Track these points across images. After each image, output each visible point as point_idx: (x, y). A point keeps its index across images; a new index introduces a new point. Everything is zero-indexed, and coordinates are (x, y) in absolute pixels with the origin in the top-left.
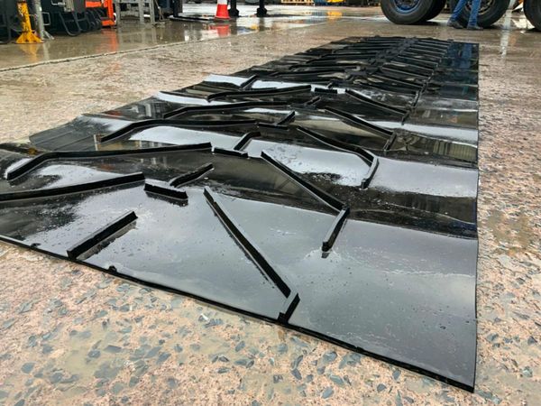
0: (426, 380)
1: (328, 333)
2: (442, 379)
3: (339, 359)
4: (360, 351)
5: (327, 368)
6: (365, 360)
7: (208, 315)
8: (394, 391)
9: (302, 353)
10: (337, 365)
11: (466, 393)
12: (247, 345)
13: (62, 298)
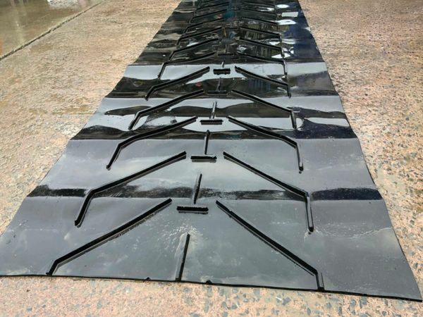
0: (400, 301)
1: (346, 290)
2: (407, 299)
3: (358, 303)
4: (366, 295)
5: (356, 311)
6: (369, 299)
7: (280, 297)
8: (390, 313)
9: (340, 306)
10: (359, 307)
11: (419, 303)
12: (311, 310)
13: (195, 311)
